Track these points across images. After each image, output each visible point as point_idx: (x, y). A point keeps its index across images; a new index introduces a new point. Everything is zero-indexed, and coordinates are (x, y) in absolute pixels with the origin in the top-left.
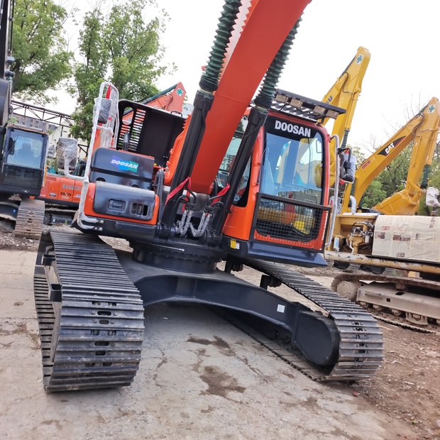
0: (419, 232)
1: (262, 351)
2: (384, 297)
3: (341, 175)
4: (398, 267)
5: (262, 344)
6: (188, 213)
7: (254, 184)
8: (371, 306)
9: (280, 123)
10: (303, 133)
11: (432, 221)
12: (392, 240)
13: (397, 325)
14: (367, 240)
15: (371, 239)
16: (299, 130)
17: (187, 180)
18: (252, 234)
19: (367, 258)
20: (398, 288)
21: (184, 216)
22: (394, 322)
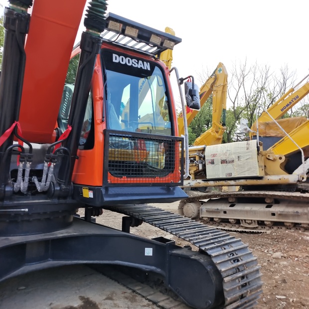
0: (239, 155)
1: (135, 301)
2: (221, 210)
3: (187, 104)
4: (228, 184)
5: (134, 291)
6: (25, 166)
7: (99, 122)
8: (212, 219)
9: (117, 56)
10: (142, 66)
11: (247, 144)
12: (220, 164)
13: (235, 231)
14: (201, 168)
15: (204, 166)
16: (138, 63)
17: (14, 125)
18: (105, 178)
19: (203, 182)
20: (230, 201)
21: (20, 170)
22: (232, 229)
